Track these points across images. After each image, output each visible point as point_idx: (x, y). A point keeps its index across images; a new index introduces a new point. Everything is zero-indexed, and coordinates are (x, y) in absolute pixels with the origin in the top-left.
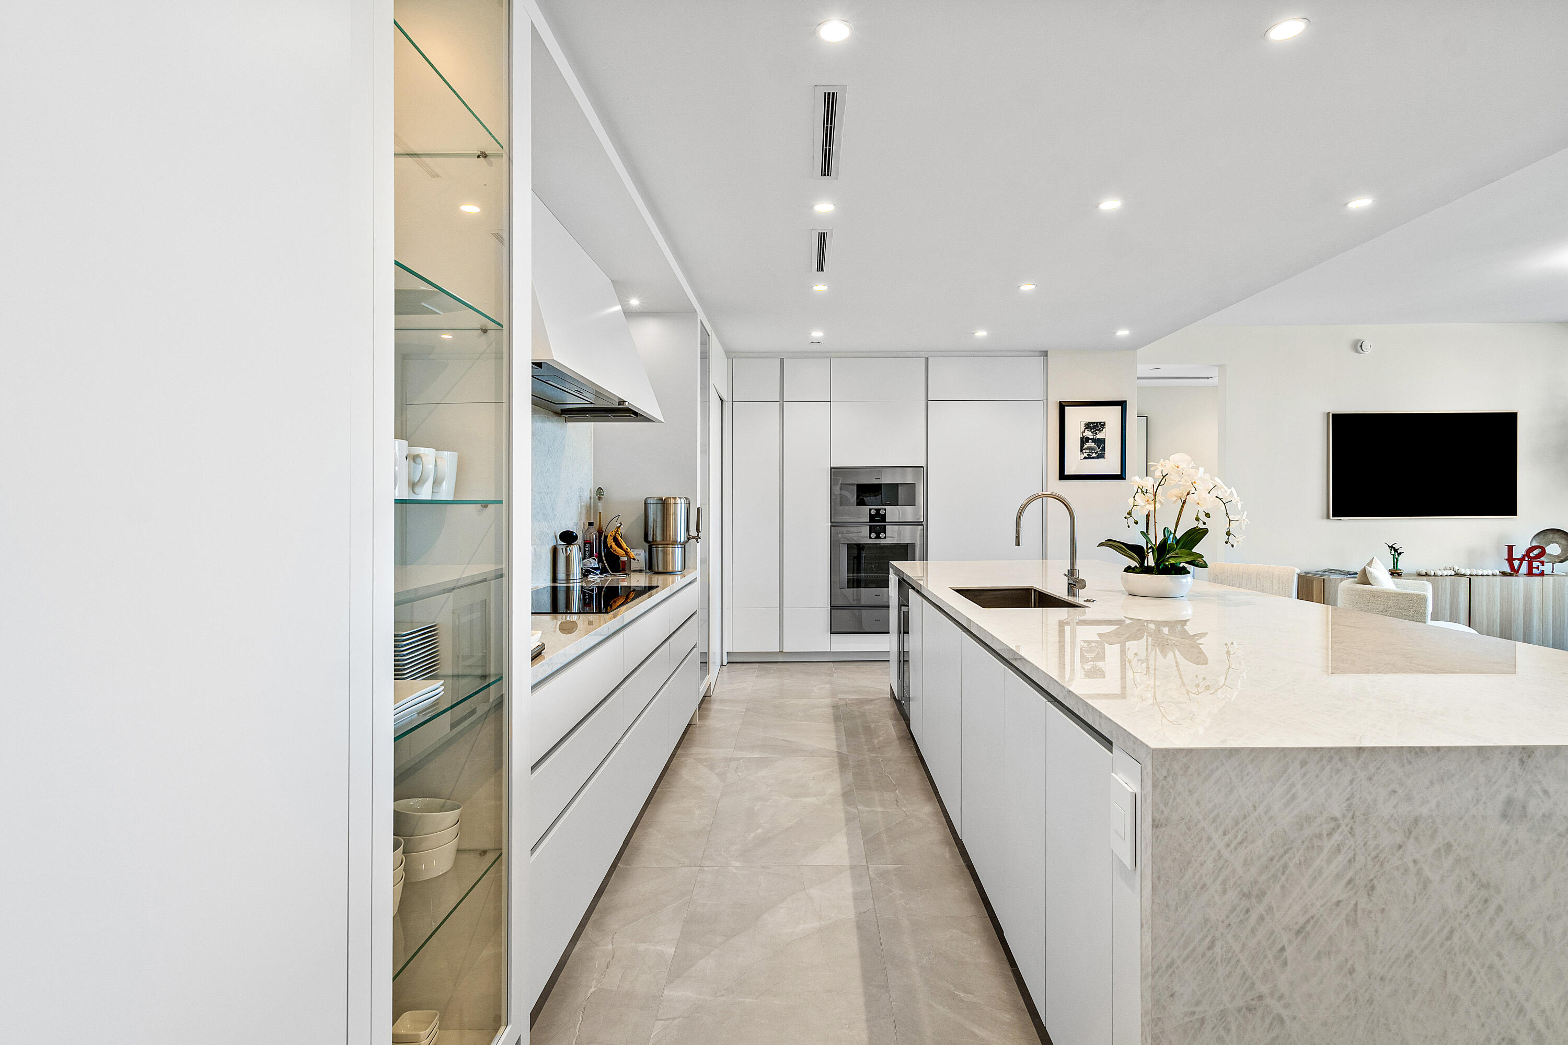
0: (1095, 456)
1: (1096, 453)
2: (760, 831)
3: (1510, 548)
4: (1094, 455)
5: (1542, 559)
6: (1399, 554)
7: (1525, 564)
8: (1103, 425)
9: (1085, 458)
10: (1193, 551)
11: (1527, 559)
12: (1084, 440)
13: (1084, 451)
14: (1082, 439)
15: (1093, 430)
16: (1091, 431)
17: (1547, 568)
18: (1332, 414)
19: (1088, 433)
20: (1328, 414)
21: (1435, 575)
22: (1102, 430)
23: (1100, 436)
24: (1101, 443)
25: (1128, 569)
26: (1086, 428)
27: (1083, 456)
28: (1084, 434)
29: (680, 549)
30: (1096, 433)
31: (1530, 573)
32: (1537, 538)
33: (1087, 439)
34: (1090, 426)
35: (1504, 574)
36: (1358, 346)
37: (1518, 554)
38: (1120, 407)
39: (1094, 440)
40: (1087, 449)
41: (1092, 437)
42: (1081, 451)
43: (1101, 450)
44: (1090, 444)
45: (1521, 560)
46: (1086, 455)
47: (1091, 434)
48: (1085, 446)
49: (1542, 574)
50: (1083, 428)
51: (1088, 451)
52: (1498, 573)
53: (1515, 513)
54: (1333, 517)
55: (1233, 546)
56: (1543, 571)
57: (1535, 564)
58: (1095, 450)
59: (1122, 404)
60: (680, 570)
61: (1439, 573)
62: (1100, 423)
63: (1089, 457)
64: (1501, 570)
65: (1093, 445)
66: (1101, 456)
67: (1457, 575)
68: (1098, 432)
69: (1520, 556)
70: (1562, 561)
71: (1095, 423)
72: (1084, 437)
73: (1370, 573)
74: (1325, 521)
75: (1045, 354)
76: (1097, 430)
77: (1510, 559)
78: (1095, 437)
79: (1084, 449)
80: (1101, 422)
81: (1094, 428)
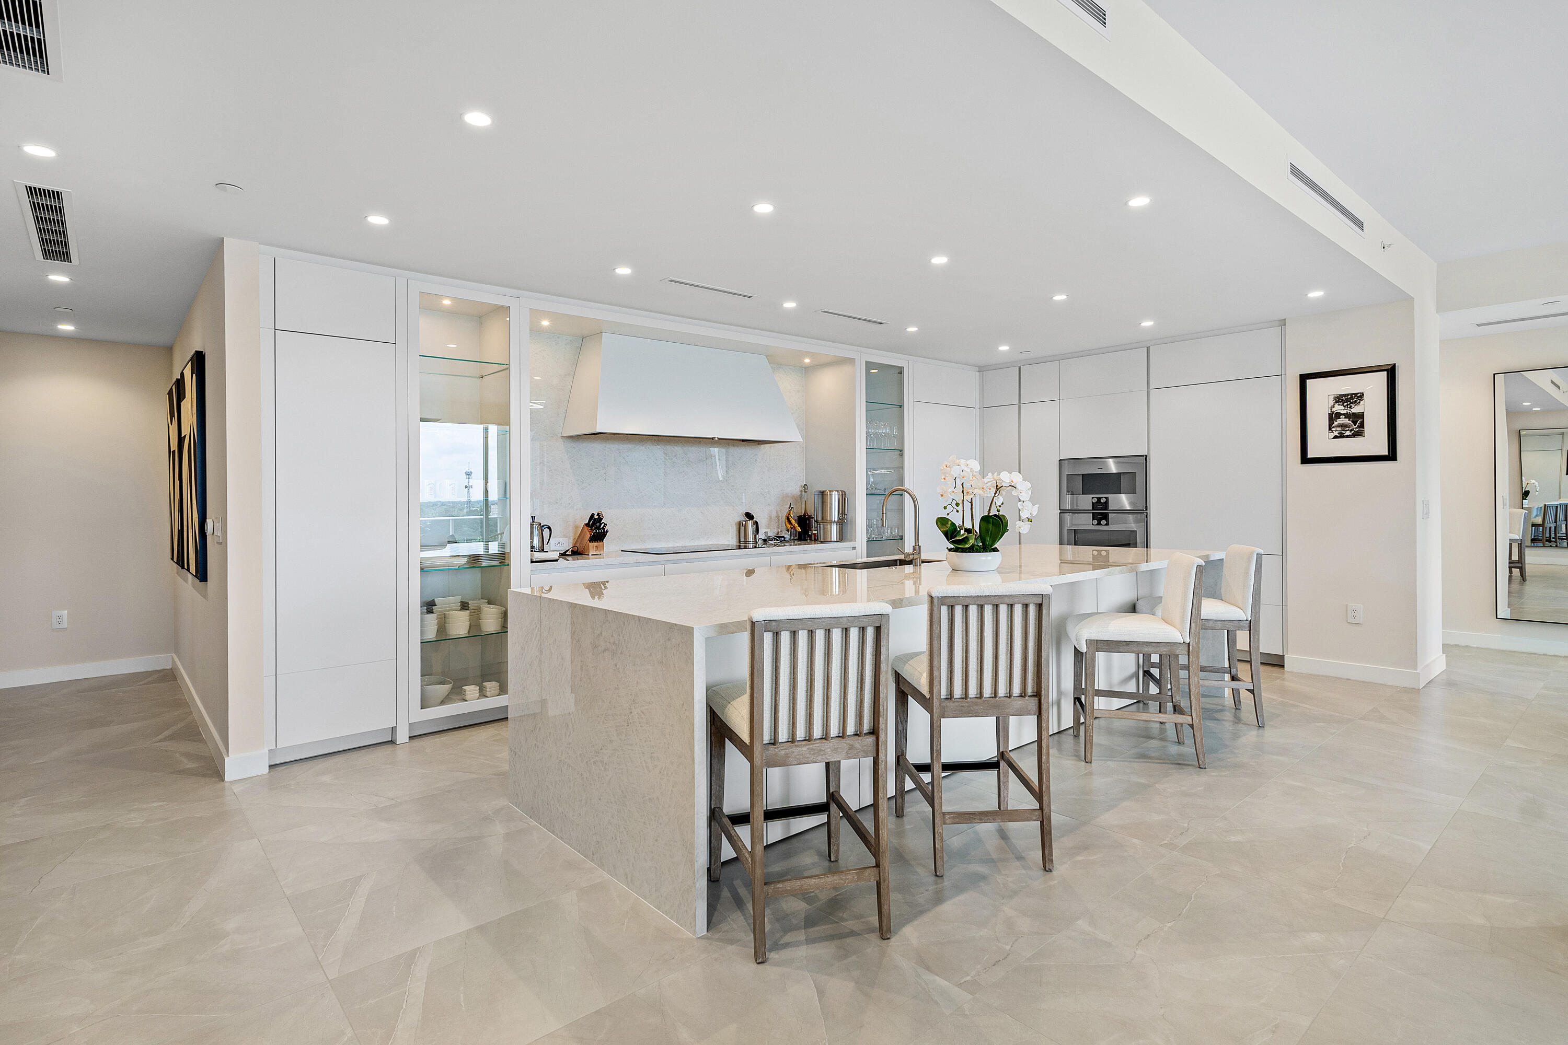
0: (1350, 434)
1: (1351, 431)
4: (1348, 433)
8: (1360, 396)
9: (1335, 437)
12: (1333, 417)
13: (1333, 429)
14: (1330, 416)
15: (1346, 404)
16: (1342, 405)
19: (1339, 408)
22: (1359, 402)
23: (1356, 409)
24: (1358, 419)
26: (1336, 402)
27: (1332, 435)
28: (1334, 410)
29: (835, 526)
30: (1351, 407)
33: (1338, 415)
34: (1339, 399)
38: (1385, 373)
39: (1347, 416)
40: (1338, 426)
41: (1345, 412)
42: (1330, 429)
43: (1359, 427)
44: (1343, 420)
46: (1336, 434)
47: (1343, 408)
48: (1335, 424)
50: (1332, 402)
51: (1339, 429)
58: (1349, 427)
59: (1388, 368)
60: (835, 540)
62: (1356, 394)
63: (1341, 436)
65: (1346, 421)
66: (1358, 434)
68: (1353, 405)
71: (1348, 395)
72: (1333, 412)
75: (1283, 323)
76: (1350, 403)
78: (1348, 411)
79: (1333, 427)
80: (1358, 393)
81: (1347, 400)
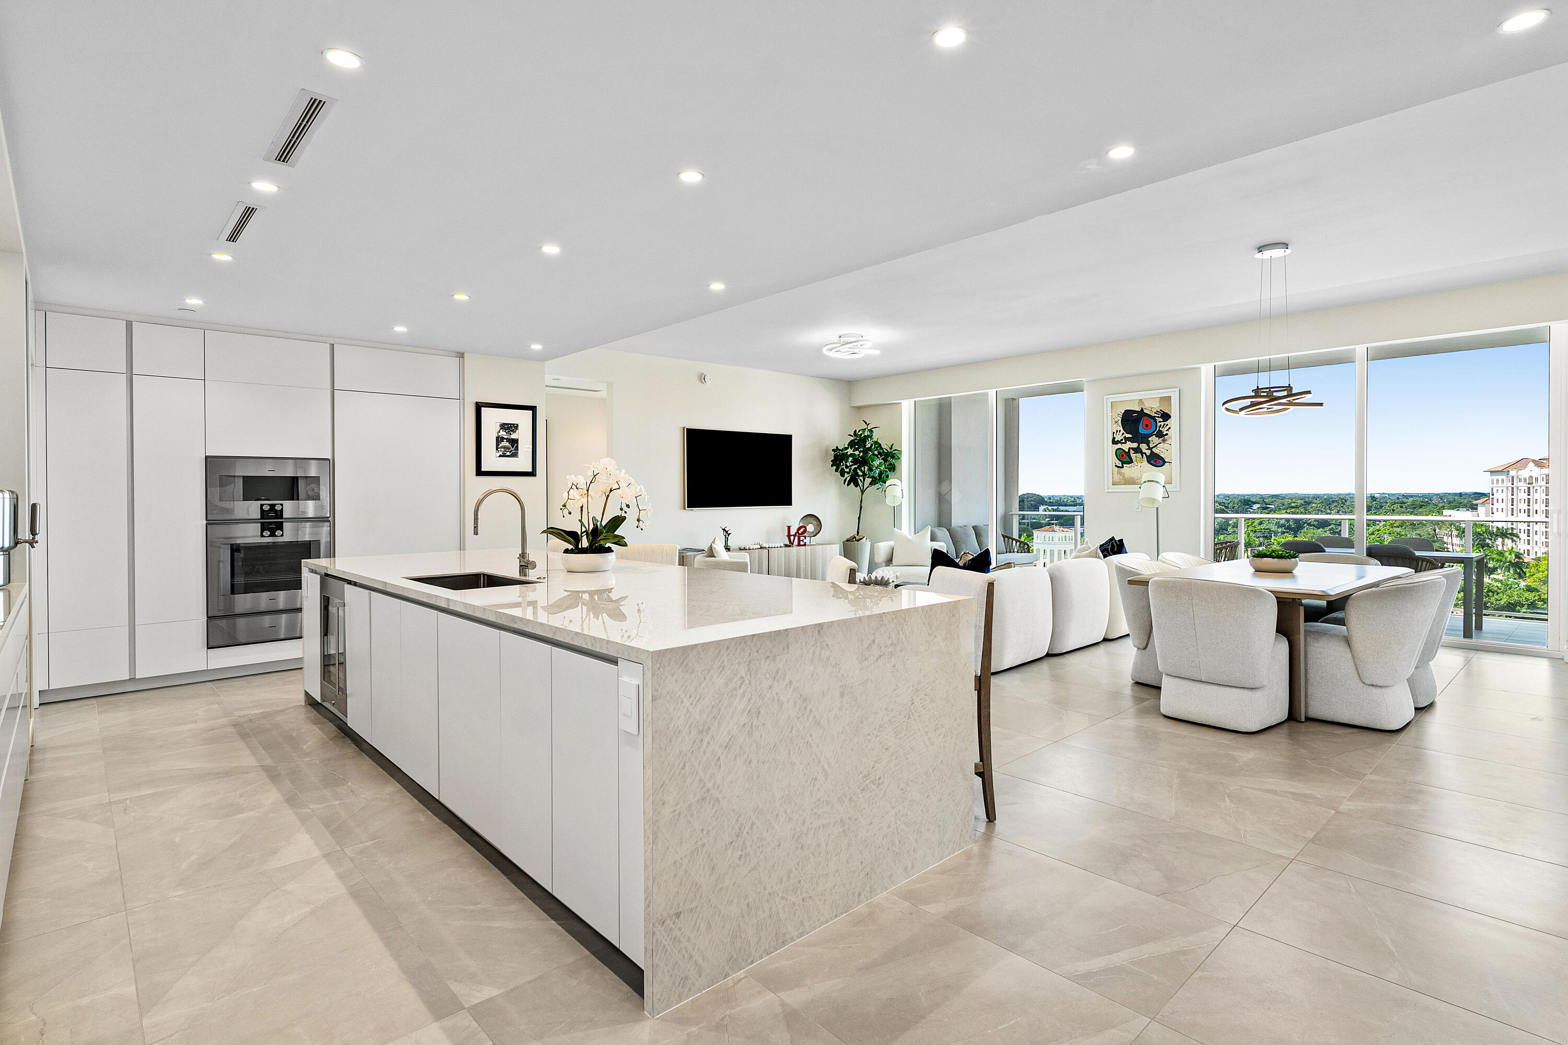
0: (510, 454)
1: (510, 452)
2: (193, 857)
3: (789, 528)
4: (508, 454)
5: (805, 535)
6: (729, 535)
7: (796, 537)
8: (516, 426)
9: (500, 456)
10: (615, 533)
11: (797, 535)
12: (499, 440)
14: (497, 438)
15: (507, 431)
16: (505, 431)
17: (807, 541)
18: (687, 429)
19: (503, 433)
20: (684, 428)
21: (749, 549)
22: (515, 431)
23: (514, 436)
24: (514, 442)
25: (566, 551)
26: (501, 429)
27: (498, 454)
28: (499, 434)
30: (510, 434)
31: (799, 545)
32: (802, 520)
33: (502, 439)
34: (504, 426)
35: (786, 546)
36: (702, 378)
37: (792, 533)
38: (531, 412)
39: (509, 440)
40: (502, 447)
41: (506, 437)
42: (497, 450)
43: (515, 450)
44: (505, 443)
45: (795, 536)
46: (501, 453)
47: (505, 434)
48: (500, 445)
49: (805, 545)
50: (498, 428)
51: (503, 450)
52: (783, 546)
53: (791, 504)
54: (688, 507)
55: (642, 529)
56: (805, 543)
57: (802, 538)
58: (509, 449)
59: (533, 409)
61: (752, 548)
62: (514, 424)
63: (504, 456)
64: (785, 543)
65: (507, 444)
66: (514, 455)
67: (761, 548)
68: (512, 433)
69: (794, 534)
70: (814, 536)
71: (509, 424)
72: (499, 436)
73: (715, 548)
74: (683, 511)
75: (461, 355)
76: (511, 431)
77: (789, 536)
78: (509, 437)
79: (499, 448)
81: (508, 428)
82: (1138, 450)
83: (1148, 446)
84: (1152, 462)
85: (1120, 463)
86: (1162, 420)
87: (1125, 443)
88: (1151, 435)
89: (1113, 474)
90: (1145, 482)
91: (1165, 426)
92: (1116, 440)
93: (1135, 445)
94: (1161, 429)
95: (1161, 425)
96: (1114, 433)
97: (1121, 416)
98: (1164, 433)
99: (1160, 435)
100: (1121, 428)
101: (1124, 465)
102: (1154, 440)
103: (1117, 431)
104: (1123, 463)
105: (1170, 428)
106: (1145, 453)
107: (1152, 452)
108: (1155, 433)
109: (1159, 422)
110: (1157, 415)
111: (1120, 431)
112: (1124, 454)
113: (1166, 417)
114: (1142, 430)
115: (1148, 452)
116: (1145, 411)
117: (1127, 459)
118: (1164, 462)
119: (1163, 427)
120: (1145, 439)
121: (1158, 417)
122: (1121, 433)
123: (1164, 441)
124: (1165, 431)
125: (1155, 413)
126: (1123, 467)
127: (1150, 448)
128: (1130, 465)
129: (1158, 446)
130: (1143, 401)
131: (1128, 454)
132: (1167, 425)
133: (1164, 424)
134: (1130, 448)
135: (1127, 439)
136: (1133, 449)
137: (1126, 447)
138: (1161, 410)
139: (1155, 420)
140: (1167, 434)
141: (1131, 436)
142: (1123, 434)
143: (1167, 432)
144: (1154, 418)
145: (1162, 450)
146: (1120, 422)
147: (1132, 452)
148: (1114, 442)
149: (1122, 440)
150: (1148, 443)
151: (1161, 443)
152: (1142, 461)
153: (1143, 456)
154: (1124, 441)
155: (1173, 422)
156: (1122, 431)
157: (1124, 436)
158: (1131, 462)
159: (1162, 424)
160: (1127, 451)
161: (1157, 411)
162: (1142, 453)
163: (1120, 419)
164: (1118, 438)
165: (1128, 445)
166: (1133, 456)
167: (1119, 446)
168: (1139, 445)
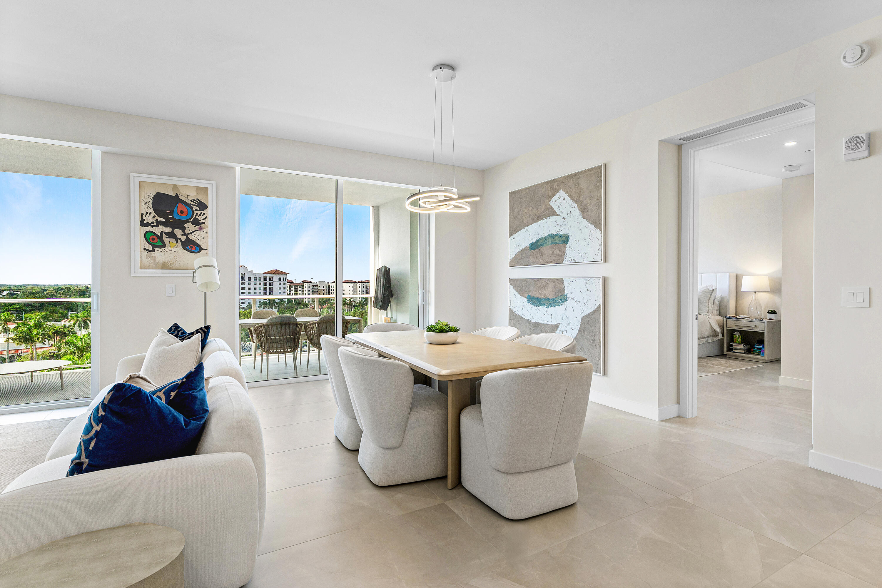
82: (171, 235)
83: (184, 232)
84: (188, 248)
85: (151, 246)
86: (199, 209)
87: (157, 226)
88: (187, 221)
89: (141, 257)
90: (200, 267)
91: (202, 215)
92: (145, 222)
93: (168, 230)
94: (197, 217)
95: (197, 213)
96: (142, 214)
97: (152, 198)
98: (201, 222)
99: (196, 222)
100: (152, 210)
101: (156, 249)
102: (190, 227)
103: (147, 213)
104: (154, 246)
105: (206, 217)
106: (180, 239)
107: (187, 238)
108: (191, 220)
109: (196, 210)
110: (194, 204)
111: (150, 213)
112: (156, 238)
113: (203, 206)
114: (177, 216)
115: (184, 238)
116: (181, 197)
117: (160, 243)
118: (201, 249)
119: (200, 215)
120: (180, 225)
121: (195, 205)
122: (152, 216)
123: (201, 229)
124: (201, 219)
125: (191, 201)
126: (153, 251)
127: (185, 234)
128: (163, 249)
129: (194, 233)
130: (178, 186)
131: (160, 238)
132: (204, 214)
133: (201, 213)
134: (162, 233)
135: (158, 223)
136: (166, 233)
137: (158, 230)
138: (197, 199)
139: (192, 208)
140: (204, 223)
141: (164, 220)
142: (154, 217)
143: (204, 221)
144: (190, 206)
145: (199, 237)
146: (150, 204)
147: (164, 236)
148: (143, 223)
149: (153, 223)
150: (183, 229)
151: (198, 230)
152: (177, 247)
153: (177, 242)
154: (155, 224)
155: (208, 212)
156: (153, 214)
157: (155, 219)
158: (164, 246)
159: (199, 212)
160: (159, 234)
161: (193, 199)
162: (177, 239)
163: (151, 201)
164: (148, 219)
165: (160, 229)
166: (166, 240)
167: (149, 228)
168: (173, 230)
